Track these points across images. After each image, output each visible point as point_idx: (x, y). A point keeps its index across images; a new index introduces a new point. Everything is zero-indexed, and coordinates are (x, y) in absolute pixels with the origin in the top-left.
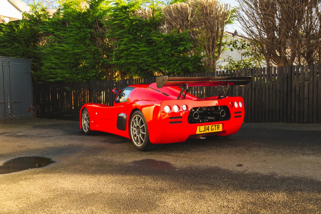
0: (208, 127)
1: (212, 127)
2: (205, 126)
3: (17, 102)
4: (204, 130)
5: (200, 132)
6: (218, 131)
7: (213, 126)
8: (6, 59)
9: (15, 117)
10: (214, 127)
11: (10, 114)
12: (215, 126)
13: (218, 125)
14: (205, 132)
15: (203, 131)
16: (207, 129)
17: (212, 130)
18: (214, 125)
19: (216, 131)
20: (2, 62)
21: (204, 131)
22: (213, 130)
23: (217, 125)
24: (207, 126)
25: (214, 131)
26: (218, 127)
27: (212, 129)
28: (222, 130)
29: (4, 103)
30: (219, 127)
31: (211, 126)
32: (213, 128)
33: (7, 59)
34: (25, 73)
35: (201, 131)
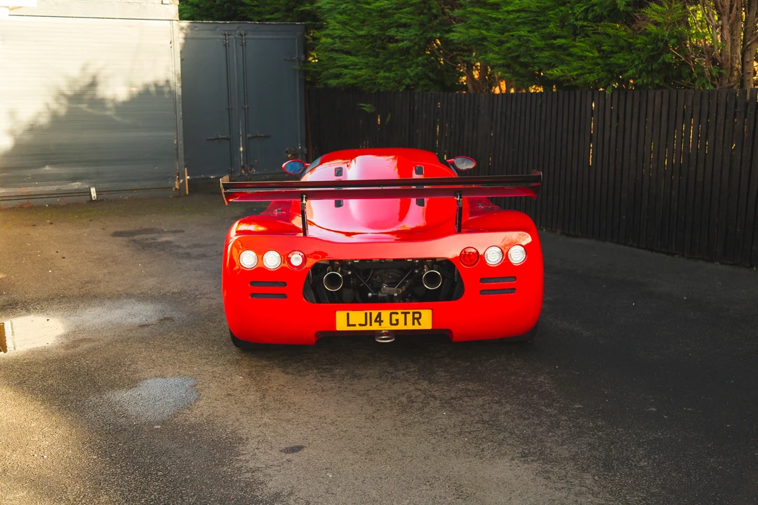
0: (379, 315)
1: (393, 315)
2: (368, 312)
3: (261, 137)
4: (364, 323)
5: (349, 325)
6: (417, 327)
7: (397, 313)
8: (235, 27)
9: (256, 175)
10: (401, 317)
11: (243, 167)
12: (405, 314)
13: (414, 313)
14: (368, 328)
15: (360, 325)
16: (376, 321)
17: (391, 324)
18: (399, 311)
19: (410, 327)
20: (225, 35)
21: (366, 324)
22: (397, 324)
23: (411, 311)
24: (375, 313)
25: (401, 327)
26: (414, 318)
27: (394, 322)
28: (430, 327)
29: (227, 139)
30: (420, 317)
31: (388, 312)
32: (397, 320)
33: (239, 27)
34: (285, 60)
35: (355, 325)
